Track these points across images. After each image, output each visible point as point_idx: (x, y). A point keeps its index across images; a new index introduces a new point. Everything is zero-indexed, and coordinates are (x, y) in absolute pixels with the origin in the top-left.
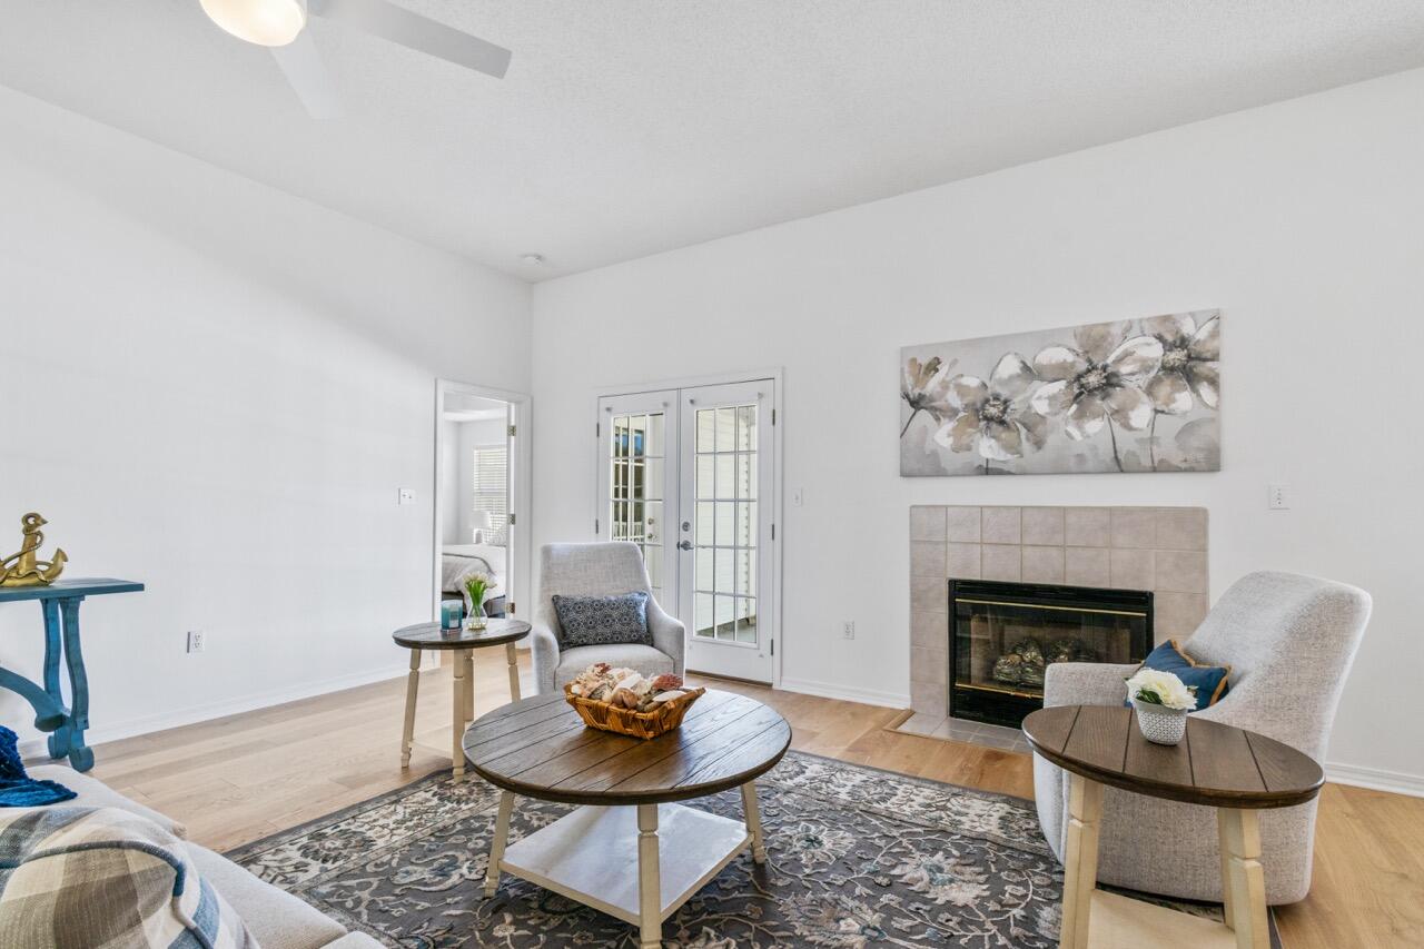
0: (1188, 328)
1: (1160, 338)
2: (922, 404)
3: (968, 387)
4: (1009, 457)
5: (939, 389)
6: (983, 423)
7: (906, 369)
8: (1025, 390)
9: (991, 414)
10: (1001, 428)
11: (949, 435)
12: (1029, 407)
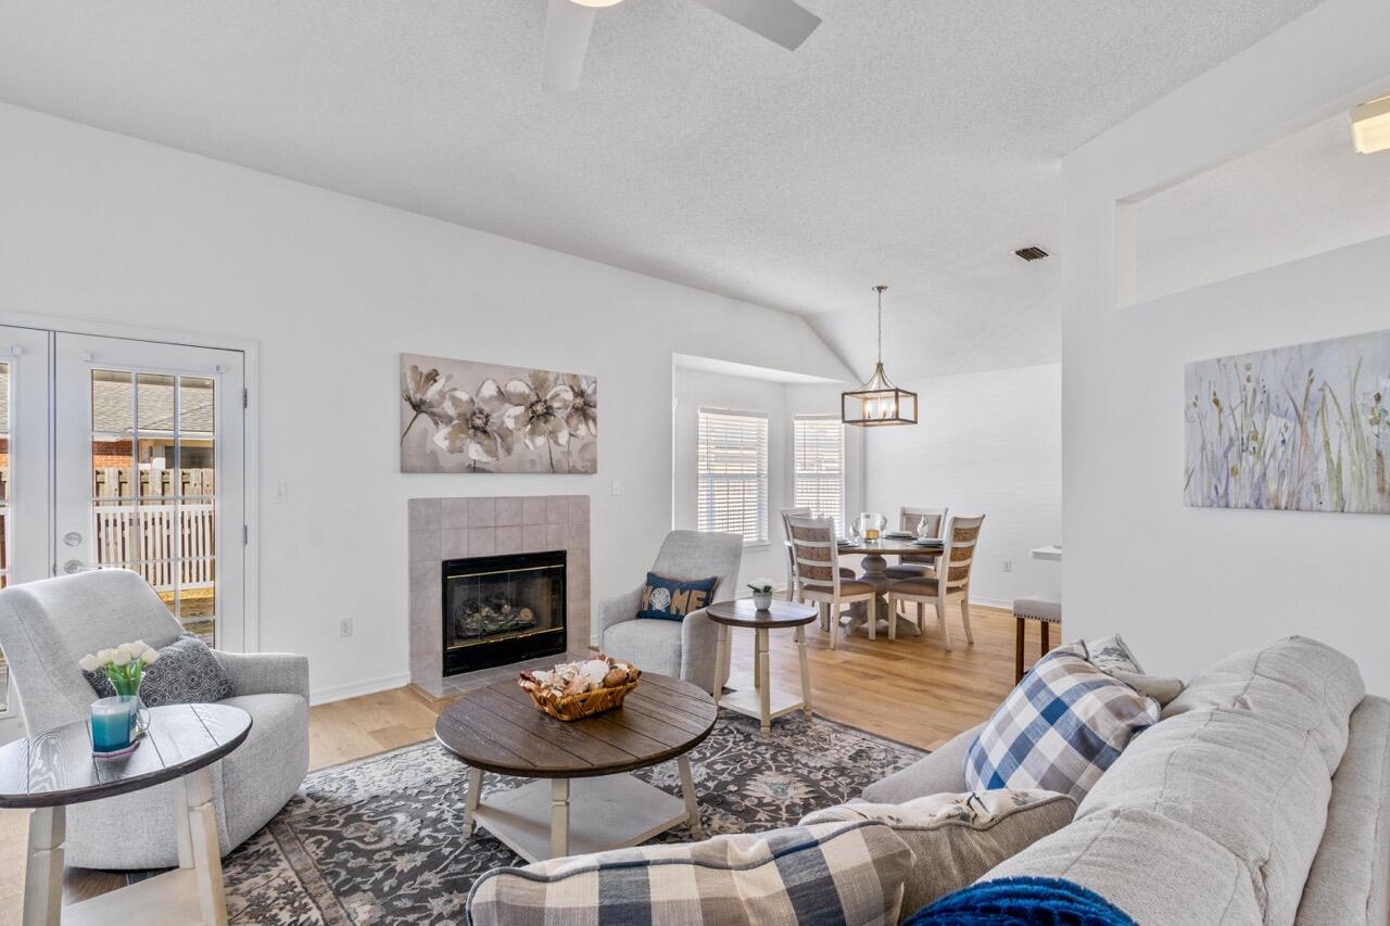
0: (584, 386)
1: (572, 388)
2: (423, 408)
3: (460, 400)
4: (490, 459)
5: (437, 397)
6: (472, 431)
7: (409, 373)
8: (499, 409)
9: (476, 424)
10: (484, 437)
11: (446, 439)
12: (503, 422)
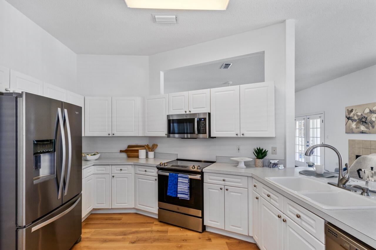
2: (350, 119)
3: (358, 115)
4: (367, 130)
5: (353, 115)
6: (362, 123)
7: (346, 111)
8: (370, 116)
9: (363, 121)
10: (365, 124)
11: (355, 125)
12: (371, 119)
